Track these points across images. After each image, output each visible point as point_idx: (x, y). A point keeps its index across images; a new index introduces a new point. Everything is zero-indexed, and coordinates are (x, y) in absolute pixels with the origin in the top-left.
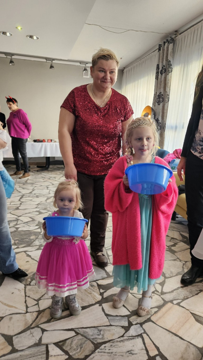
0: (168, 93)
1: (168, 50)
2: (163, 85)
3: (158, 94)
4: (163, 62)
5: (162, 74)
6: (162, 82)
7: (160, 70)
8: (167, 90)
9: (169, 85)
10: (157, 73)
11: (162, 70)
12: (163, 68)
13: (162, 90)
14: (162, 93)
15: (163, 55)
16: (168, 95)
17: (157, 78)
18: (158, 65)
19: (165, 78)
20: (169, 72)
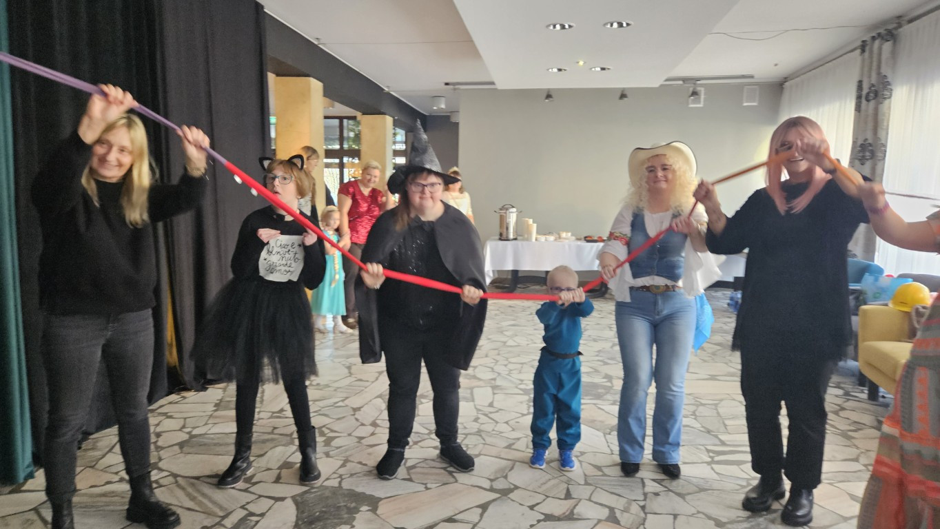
0: (883, 142)
1: (880, 54)
2: (870, 125)
3: (860, 142)
4: (870, 77)
5: (868, 100)
6: (870, 119)
7: (864, 92)
8: (881, 134)
9: (885, 124)
10: (859, 97)
11: (868, 94)
12: (870, 88)
13: (869, 136)
14: (870, 141)
15: (871, 63)
16: (885, 146)
17: (858, 108)
18: (860, 82)
19: (876, 110)
20: (885, 98)
